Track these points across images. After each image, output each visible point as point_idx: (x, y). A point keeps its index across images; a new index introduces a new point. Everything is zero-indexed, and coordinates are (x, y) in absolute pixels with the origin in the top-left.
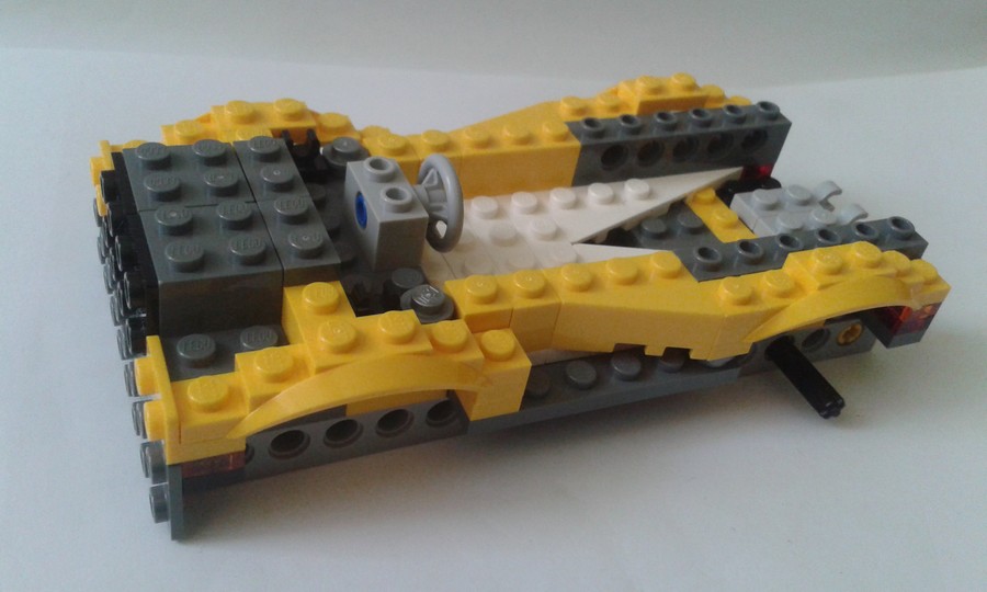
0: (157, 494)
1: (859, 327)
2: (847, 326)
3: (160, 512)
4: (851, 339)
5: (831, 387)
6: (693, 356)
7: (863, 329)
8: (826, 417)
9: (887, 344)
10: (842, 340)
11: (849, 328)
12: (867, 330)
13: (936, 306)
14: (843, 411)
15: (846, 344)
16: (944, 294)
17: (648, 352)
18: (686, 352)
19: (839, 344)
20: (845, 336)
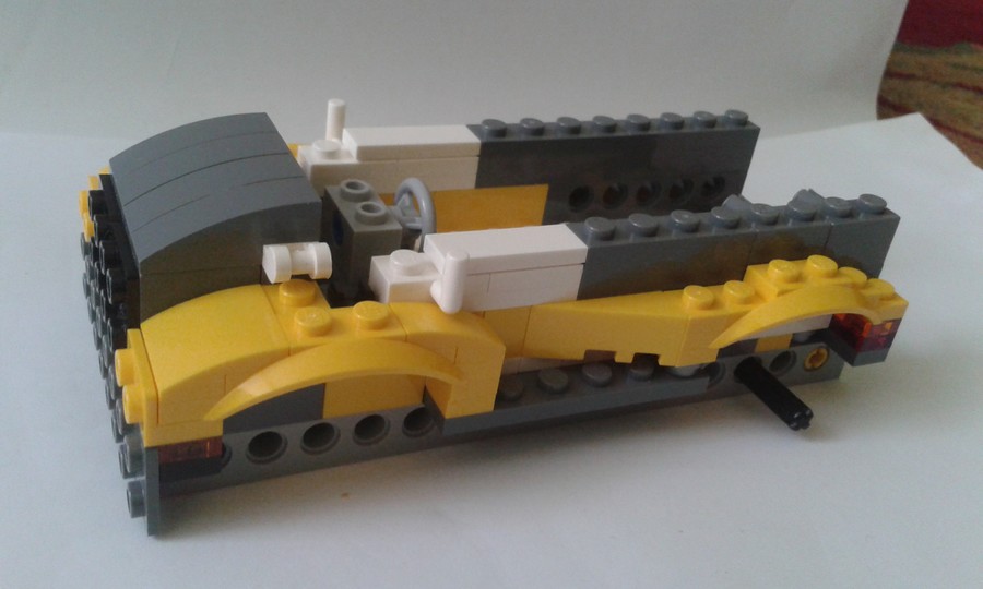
0: (134, 488)
1: (824, 351)
2: (812, 349)
3: (137, 507)
4: (818, 365)
5: (800, 401)
6: (661, 362)
7: (828, 351)
8: (796, 429)
9: (852, 363)
10: (808, 366)
11: (815, 353)
12: (832, 352)
13: (896, 323)
14: (812, 421)
15: (813, 369)
16: (903, 308)
17: (618, 359)
18: (655, 358)
19: (807, 370)
20: (811, 361)
